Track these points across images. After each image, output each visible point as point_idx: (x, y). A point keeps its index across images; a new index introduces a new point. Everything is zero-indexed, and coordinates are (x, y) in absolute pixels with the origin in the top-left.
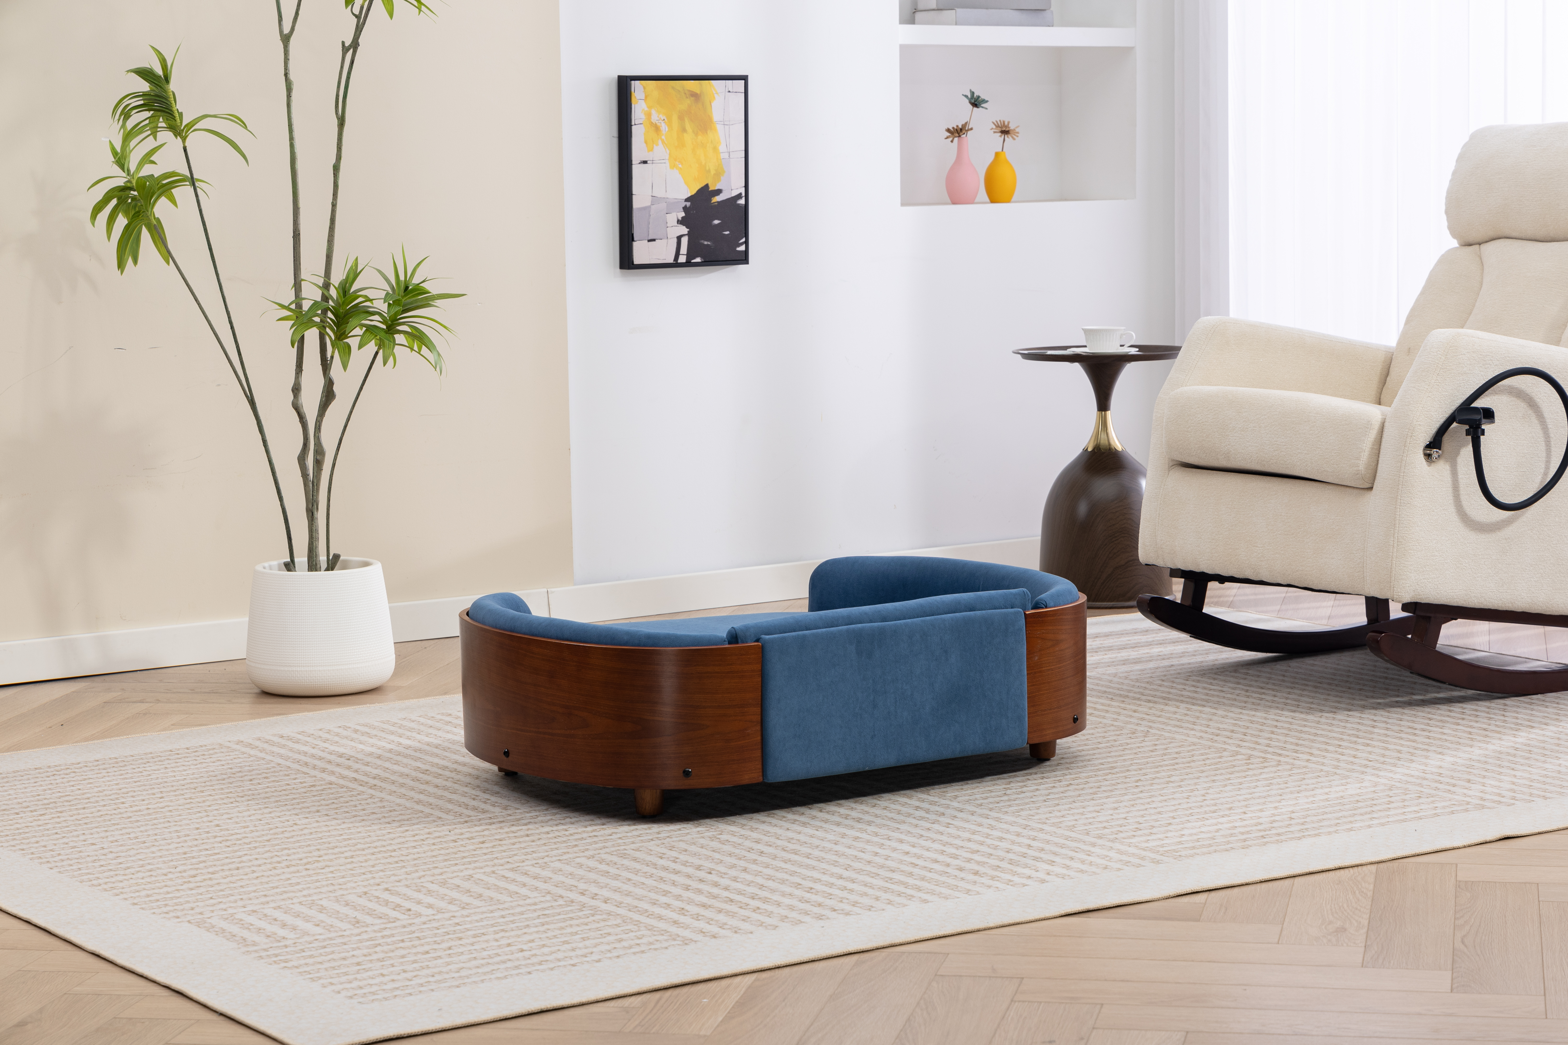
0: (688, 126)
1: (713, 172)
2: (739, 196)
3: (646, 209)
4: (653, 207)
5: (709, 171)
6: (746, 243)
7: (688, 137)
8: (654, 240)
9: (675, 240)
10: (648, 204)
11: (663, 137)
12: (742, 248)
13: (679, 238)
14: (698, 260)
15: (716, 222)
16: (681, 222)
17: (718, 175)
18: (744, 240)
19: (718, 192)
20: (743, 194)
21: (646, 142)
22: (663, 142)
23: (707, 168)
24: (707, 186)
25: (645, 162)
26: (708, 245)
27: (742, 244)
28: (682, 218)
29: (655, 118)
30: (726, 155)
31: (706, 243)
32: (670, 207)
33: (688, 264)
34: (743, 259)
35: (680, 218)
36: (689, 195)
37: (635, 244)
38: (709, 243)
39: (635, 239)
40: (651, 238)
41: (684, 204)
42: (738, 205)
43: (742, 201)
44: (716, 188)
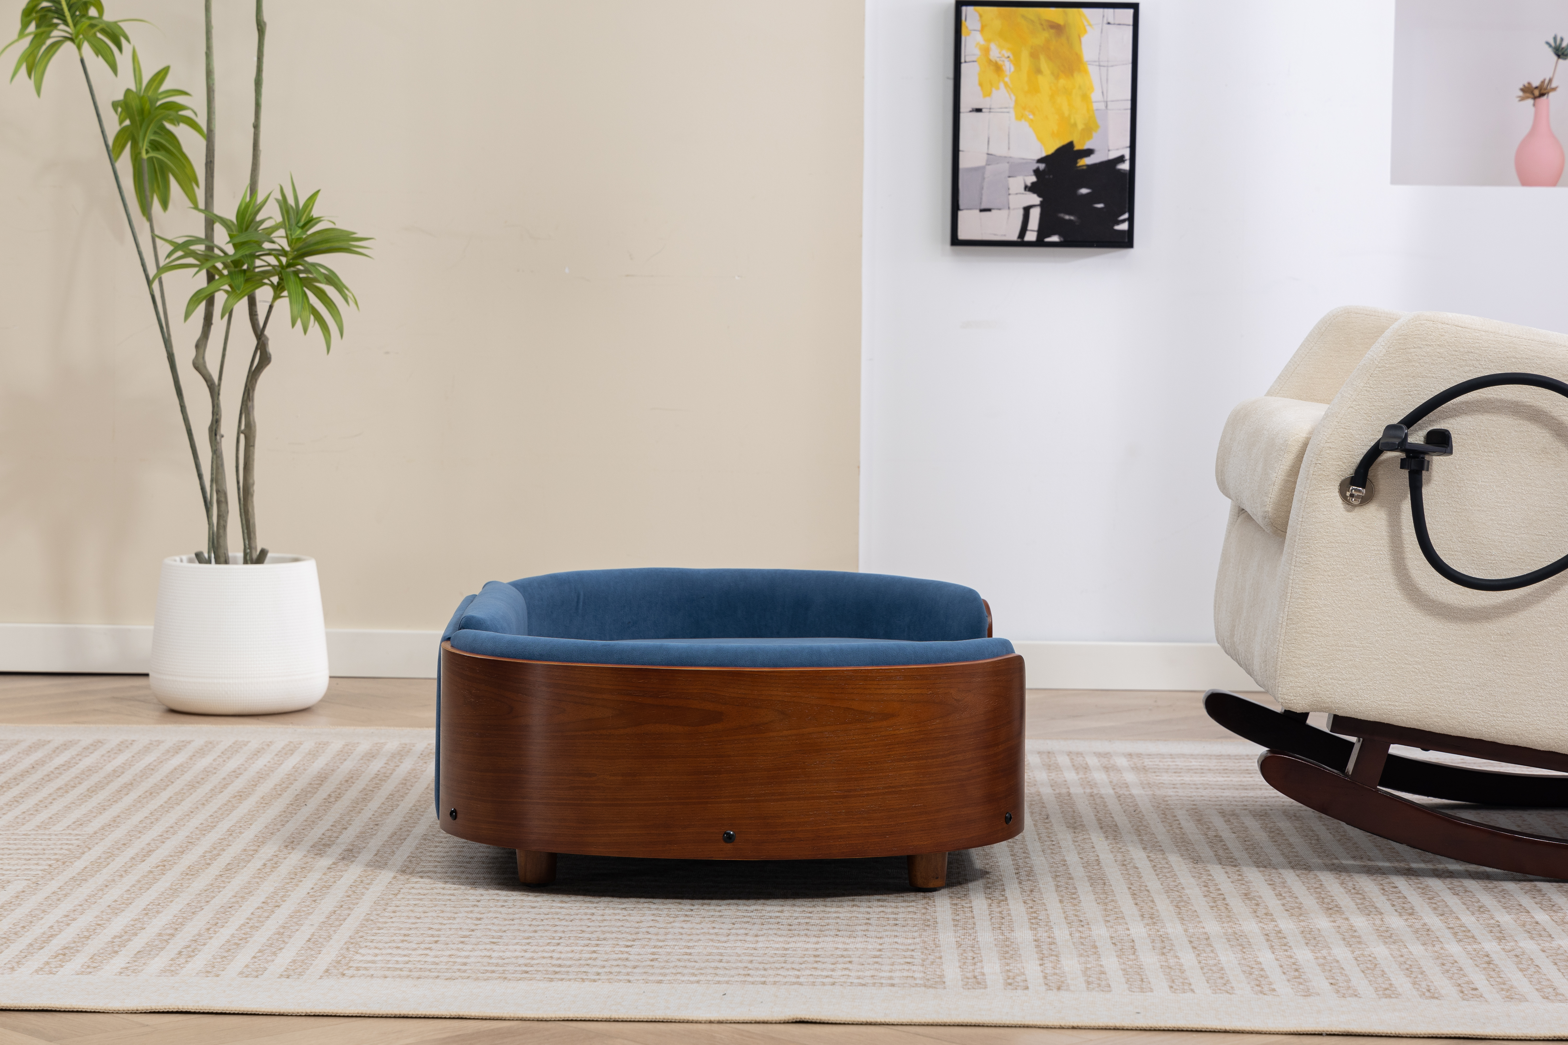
0: (1044, 65)
1: (1080, 126)
2: (1121, 159)
3: (980, 170)
4: (988, 167)
5: (1075, 125)
6: (1131, 220)
7: (1045, 81)
8: (989, 210)
9: (1021, 212)
10: (982, 163)
11: (1007, 79)
12: (1124, 227)
13: (1027, 210)
14: (1055, 239)
15: (1084, 191)
16: (1032, 188)
17: (1089, 130)
18: (1126, 216)
19: (1089, 152)
20: (1127, 157)
21: (981, 85)
22: (1006, 85)
23: (1072, 121)
24: (1071, 145)
25: (979, 110)
26: (1070, 220)
27: (1123, 221)
28: (1033, 184)
29: (995, 53)
30: (1102, 106)
31: (1067, 217)
32: (1015, 169)
33: (1040, 243)
34: (1126, 241)
35: (1029, 184)
36: (1044, 154)
37: (961, 214)
38: (1072, 218)
39: (961, 207)
40: (984, 206)
41: (1035, 166)
42: (1119, 170)
43: (1125, 166)
44: (1086, 147)
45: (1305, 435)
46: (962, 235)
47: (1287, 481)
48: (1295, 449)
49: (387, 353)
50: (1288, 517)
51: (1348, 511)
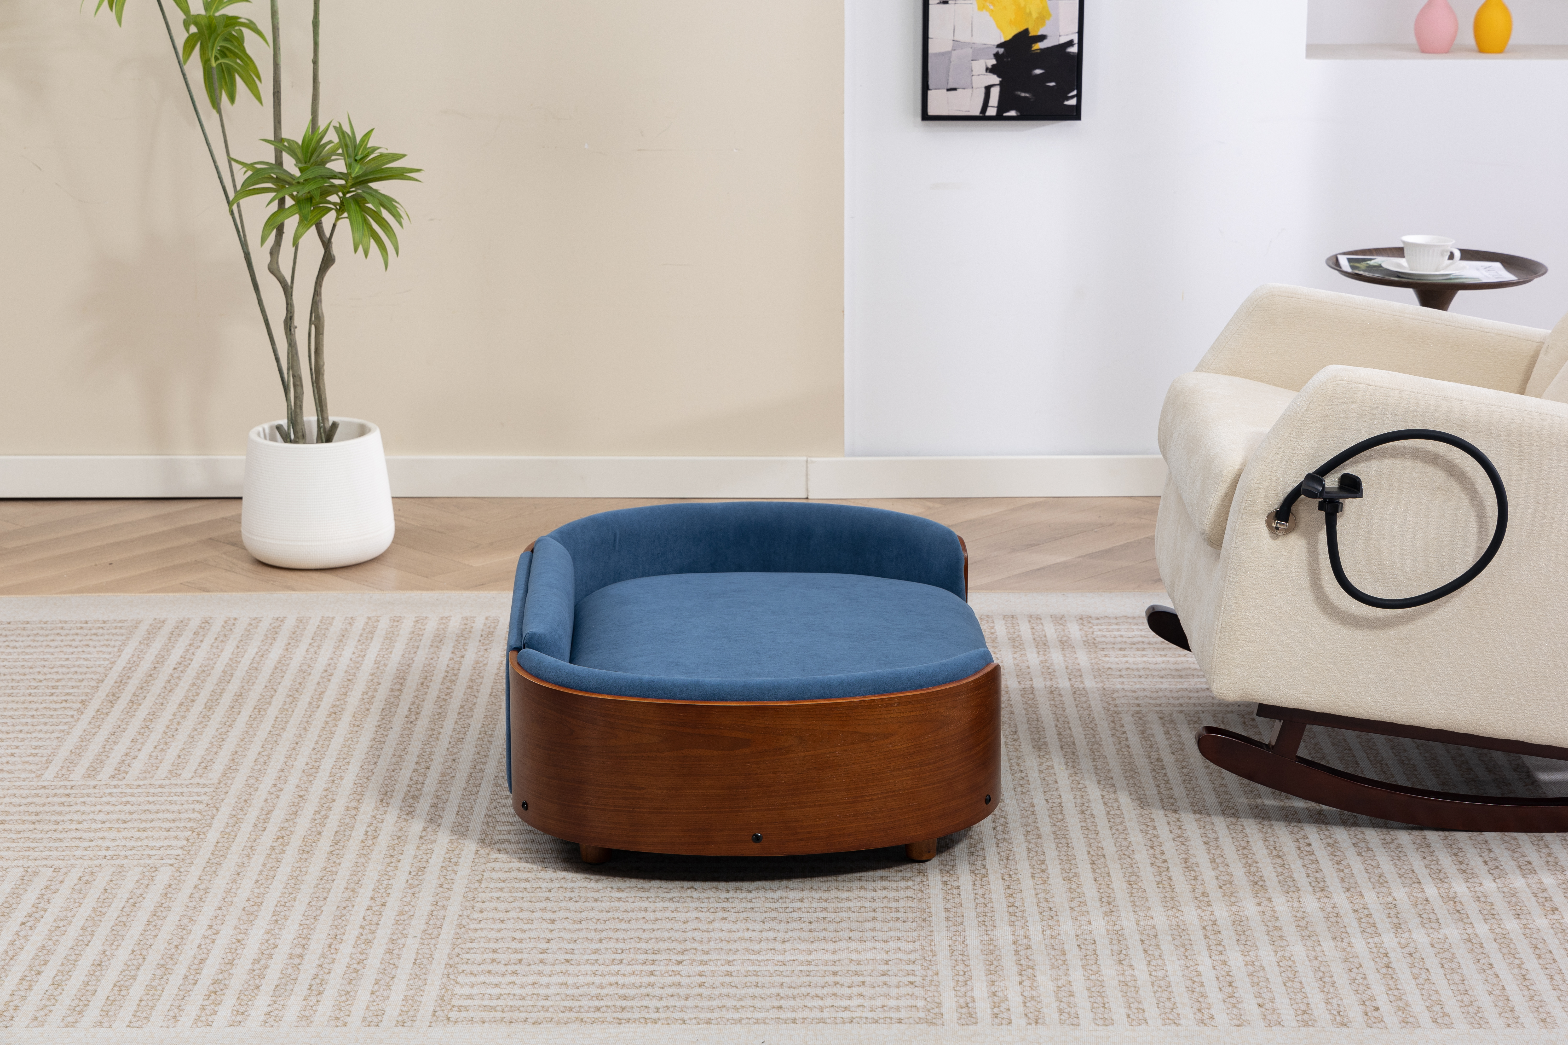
1: (1035, 15)
2: (1070, 43)
3: (946, 54)
4: (954, 52)
5: (1030, 14)
6: (1079, 96)
8: (955, 89)
9: (983, 91)
10: (949, 49)
12: (1073, 102)
13: (988, 89)
14: (1013, 113)
15: (1038, 72)
16: (992, 70)
17: (1042, 19)
18: (1075, 93)
19: (1042, 38)
20: (1076, 41)
23: (1028, 11)
24: (1026, 31)
25: (946, 2)
26: (1025, 97)
27: (1072, 97)
28: (993, 66)
31: (1023, 95)
32: (977, 53)
33: (999, 117)
34: (1074, 114)
35: (990, 67)
36: (1003, 40)
37: (930, 93)
38: (1028, 95)
39: (931, 85)
40: (950, 86)
41: (995, 50)
42: (1069, 53)
43: (1074, 49)
44: (1039, 33)
45: (1237, 467)
46: (931, 112)
47: (1221, 506)
48: (1229, 479)
49: (431, 220)
50: (1222, 539)
51: (1274, 539)
